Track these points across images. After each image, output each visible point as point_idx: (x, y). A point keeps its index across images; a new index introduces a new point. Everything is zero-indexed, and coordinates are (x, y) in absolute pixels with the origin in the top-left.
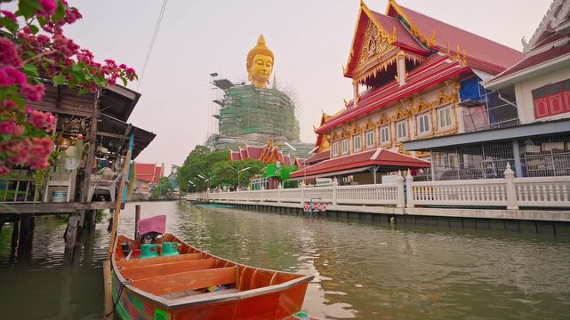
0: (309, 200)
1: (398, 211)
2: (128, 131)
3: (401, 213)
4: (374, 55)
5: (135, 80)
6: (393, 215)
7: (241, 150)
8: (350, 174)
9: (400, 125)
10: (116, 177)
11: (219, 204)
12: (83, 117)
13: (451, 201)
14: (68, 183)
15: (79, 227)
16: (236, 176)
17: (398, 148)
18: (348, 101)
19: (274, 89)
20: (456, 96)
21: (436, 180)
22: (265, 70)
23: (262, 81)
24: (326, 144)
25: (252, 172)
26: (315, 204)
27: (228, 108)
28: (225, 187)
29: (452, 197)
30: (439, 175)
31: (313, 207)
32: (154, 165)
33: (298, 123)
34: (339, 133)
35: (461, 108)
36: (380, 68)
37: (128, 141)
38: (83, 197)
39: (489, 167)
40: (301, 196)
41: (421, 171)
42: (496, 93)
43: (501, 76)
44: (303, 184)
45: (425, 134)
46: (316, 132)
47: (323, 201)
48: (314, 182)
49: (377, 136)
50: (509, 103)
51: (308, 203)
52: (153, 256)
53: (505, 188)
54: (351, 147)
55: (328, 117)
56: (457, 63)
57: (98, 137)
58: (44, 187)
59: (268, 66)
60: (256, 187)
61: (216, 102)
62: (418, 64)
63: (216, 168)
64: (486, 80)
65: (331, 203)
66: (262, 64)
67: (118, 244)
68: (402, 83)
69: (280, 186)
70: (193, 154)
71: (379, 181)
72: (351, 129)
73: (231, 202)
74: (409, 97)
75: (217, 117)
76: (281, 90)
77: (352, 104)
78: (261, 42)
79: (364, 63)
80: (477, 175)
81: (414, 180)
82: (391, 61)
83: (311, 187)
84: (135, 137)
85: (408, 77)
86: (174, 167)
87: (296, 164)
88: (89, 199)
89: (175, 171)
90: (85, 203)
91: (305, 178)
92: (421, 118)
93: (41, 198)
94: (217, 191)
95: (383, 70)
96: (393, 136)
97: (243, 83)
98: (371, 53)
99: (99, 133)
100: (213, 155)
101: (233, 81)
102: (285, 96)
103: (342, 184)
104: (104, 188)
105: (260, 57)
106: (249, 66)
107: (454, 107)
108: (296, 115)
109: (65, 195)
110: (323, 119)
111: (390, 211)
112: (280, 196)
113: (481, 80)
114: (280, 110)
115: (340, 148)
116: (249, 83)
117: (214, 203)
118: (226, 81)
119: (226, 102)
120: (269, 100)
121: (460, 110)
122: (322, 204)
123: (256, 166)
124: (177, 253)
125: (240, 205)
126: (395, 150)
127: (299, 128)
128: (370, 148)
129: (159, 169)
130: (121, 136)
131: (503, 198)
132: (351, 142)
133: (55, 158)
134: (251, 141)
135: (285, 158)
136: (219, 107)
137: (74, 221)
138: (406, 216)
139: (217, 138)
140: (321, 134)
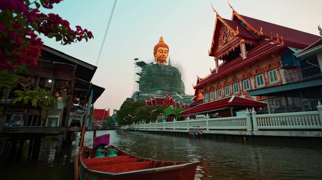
0: (192, 128)
1: (248, 133)
2: (90, 87)
3: (250, 134)
4: (226, 43)
5: (92, 39)
6: (245, 136)
7: (152, 100)
8: (216, 112)
9: (245, 82)
10: (83, 113)
11: (140, 131)
12: (67, 80)
13: (283, 126)
14: (58, 116)
15: (63, 141)
16: (149, 114)
17: (245, 96)
18: (212, 70)
19: (169, 65)
20: (279, 63)
21: (271, 113)
22: (164, 55)
23: (163, 61)
24: (201, 95)
25: (158, 113)
26: (196, 130)
27: (144, 77)
28: (143, 121)
29: (283, 123)
30: (273, 110)
31: (195, 132)
32: (104, 110)
33: (183, 83)
34: (208, 88)
35: (283, 70)
36: (230, 50)
37: (90, 93)
38: (66, 124)
39: (306, 104)
40: (187, 125)
41: (261, 109)
42: (305, 60)
43: (307, 50)
44: (188, 118)
45: (261, 86)
46: (194, 88)
47: (200, 128)
48: (194, 117)
49: (231, 89)
50: (315, 65)
51: (192, 129)
52: (102, 156)
53: (319, 117)
54: (216, 96)
55: (201, 79)
56: (278, 44)
57: (75, 91)
58: (46, 119)
59: (166, 53)
60: (161, 121)
61: (137, 74)
62: (253, 46)
63: (138, 110)
64: (297, 53)
65: (206, 129)
66: (162, 52)
67: (83, 151)
68: (244, 57)
69: (175, 120)
70: (125, 103)
71: (235, 115)
72: (215, 86)
73: (147, 130)
74: (250, 65)
75: (138, 82)
76: (173, 66)
77: (215, 71)
78: (161, 41)
79: (221, 47)
80: (298, 109)
81: (257, 114)
82: (236, 45)
83: (193, 120)
84: (94, 91)
85: (248, 54)
86: (115, 110)
87: (183, 107)
88: (69, 125)
89: (115, 113)
90: (67, 127)
91: (189, 115)
92: (258, 77)
93: (44, 125)
94: (139, 124)
95: (232, 50)
96: (241, 89)
97: (152, 63)
98: (224, 42)
99: (75, 89)
100: (136, 103)
101: (147, 62)
102: (176, 69)
103: (211, 117)
104: (77, 119)
105: (161, 48)
106: (155, 54)
107: (278, 70)
108: (182, 79)
109: (57, 123)
110: (198, 80)
111: (243, 133)
112: (175, 126)
113: (294, 53)
114: (173, 77)
115: (209, 97)
116: (155, 63)
117: (137, 131)
118: (142, 62)
119: (143, 74)
120: (166, 72)
121: (282, 71)
122: (200, 130)
123: (160, 108)
124: (116, 155)
125: (152, 131)
126: (243, 97)
127: (184, 87)
128: (227, 96)
129: (107, 112)
130: (86, 90)
131: (318, 123)
132: (215, 93)
133: (52, 102)
134: (157, 94)
135: (177, 104)
136: (139, 77)
137: (60, 137)
138: (253, 136)
139: (138, 93)
140: (197, 89)
